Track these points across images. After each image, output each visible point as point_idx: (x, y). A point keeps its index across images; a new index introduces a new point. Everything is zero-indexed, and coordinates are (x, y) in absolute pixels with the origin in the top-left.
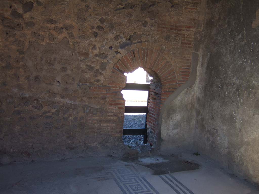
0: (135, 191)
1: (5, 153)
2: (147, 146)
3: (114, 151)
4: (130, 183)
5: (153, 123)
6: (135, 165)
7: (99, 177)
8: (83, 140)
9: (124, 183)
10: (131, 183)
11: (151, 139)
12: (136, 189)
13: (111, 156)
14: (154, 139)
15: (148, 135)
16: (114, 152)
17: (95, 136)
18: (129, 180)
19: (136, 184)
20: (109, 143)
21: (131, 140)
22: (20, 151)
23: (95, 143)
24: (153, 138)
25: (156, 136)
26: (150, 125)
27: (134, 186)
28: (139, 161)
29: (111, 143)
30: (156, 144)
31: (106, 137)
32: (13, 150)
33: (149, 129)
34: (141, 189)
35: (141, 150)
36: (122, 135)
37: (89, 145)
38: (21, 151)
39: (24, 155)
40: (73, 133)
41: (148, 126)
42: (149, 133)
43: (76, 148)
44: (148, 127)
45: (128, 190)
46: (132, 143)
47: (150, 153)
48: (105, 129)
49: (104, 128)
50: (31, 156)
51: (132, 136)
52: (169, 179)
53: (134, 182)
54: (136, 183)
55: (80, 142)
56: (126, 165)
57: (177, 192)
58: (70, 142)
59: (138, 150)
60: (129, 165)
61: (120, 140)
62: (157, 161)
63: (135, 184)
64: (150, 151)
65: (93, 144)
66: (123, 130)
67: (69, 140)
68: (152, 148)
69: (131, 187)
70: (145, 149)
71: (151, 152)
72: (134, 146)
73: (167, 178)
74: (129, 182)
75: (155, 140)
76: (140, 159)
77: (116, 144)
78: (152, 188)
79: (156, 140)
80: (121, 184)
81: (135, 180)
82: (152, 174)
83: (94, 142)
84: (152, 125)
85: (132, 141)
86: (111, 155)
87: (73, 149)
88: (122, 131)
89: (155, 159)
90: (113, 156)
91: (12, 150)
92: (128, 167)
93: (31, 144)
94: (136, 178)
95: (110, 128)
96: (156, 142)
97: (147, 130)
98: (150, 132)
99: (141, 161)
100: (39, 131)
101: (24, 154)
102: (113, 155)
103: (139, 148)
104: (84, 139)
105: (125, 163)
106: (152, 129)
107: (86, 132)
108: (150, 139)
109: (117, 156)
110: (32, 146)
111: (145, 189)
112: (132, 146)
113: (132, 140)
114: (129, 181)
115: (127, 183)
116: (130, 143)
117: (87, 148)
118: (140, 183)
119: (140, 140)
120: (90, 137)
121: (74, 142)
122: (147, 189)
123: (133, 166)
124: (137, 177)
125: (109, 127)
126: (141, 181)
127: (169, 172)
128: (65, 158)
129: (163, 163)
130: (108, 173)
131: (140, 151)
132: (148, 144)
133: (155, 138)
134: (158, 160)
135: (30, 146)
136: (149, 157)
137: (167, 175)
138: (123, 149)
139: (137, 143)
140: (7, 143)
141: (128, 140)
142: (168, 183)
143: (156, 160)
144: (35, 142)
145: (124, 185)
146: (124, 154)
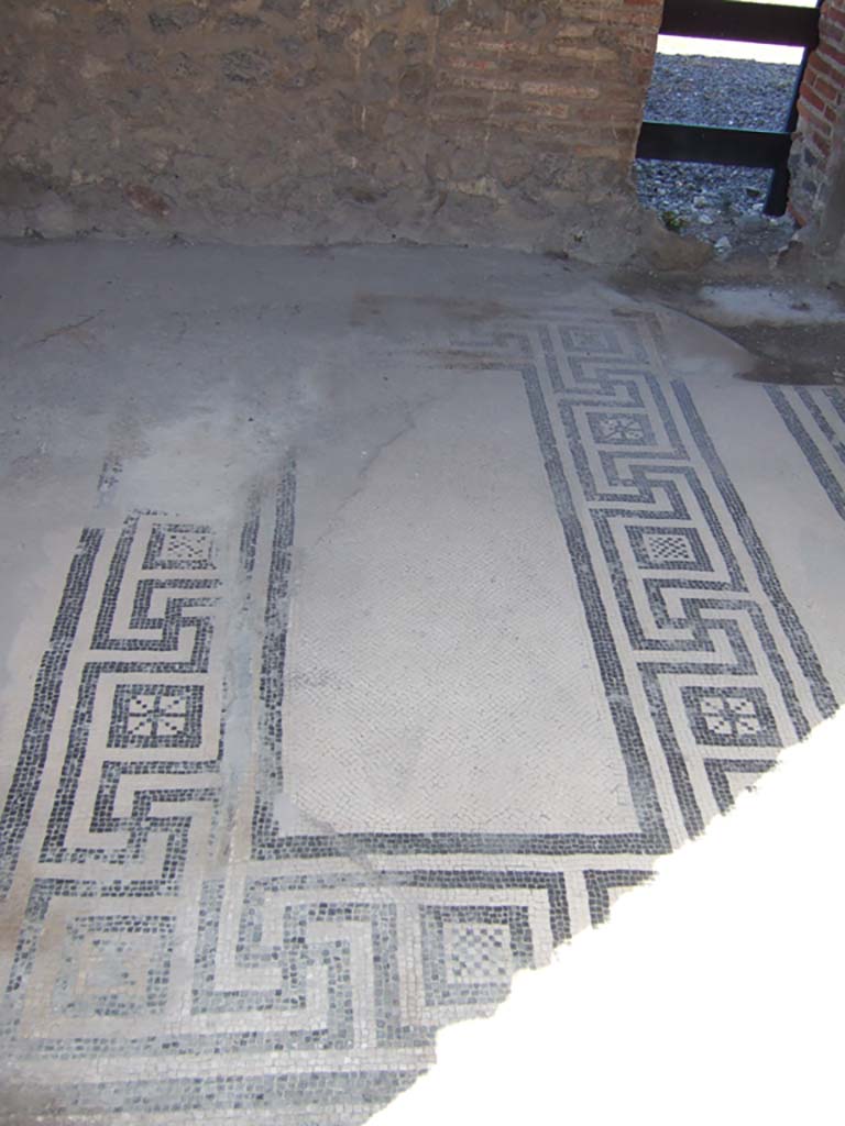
0: (603, 447)
1: (50, 188)
2: (775, 230)
3: (580, 234)
4: (597, 404)
5: (826, 105)
6: (666, 316)
7: (455, 348)
8: (423, 160)
9: (568, 397)
10: (604, 404)
11: (803, 192)
12: (618, 436)
13: (565, 257)
14: (817, 196)
15: (791, 170)
16: (580, 240)
17: (487, 145)
18: (598, 386)
19: (631, 411)
20: (558, 186)
21: (704, 191)
22: (117, 183)
23: (483, 182)
24: (811, 188)
25: (826, 178)
26: (811, 119)
27: (611, 422)
28: (700, 302)
29: (566, 189)
30: (818, 223)
31: (542, 156)
32: (85, 175)
33: (802, 140)
34: (641, 442)
35: (736, 243)
36: (634, 154)
37: (452, 186)
38: (120, 185)
39: (137, 205)
40: (369, 117)
41: (801, 123)
42: (797, 157)
43: (384, 195)
44: (799, 125)
45: (573, 433)
46: (701, 207)
47: (778, 266)
48: (538, 113)
49: (535, 108)
50: (165, 213)
51: (721, 170)
52: (817, 414)
53: (626, 398)
54: (629, 405)
55: (403, 166)
56: (616, 313)
57: (826, 487)
58: (354, 162)
59: (723, 242)
60: (637, 314)
61: (617, 178)
62: (800, 317)
63: (624, 410)
64: (776, 257)
65: (473, 185)
66: (639, 126)
67: (351, 155)
68: (792, 244)
69: (593, 421)
70: (757, 243)
71: (781, 262)
72: (705, 219)
73: (810, 404)
74: (597, 398)
75: (819, 204)
76: (707, 293)
77: (598, 196)
78: (705, 444)
79: (821, 204)
80: (551, 402)
81: (633, 390)
82: (736, 375)
83: (480, 177)
84: (820, 115)
85: (711, 193)
86: (565, 250)
87: (370, 198)
88: (634, 131)
89: (792, 303)
90: (575, 259)
91: (77, 176)
92: (625, 319)
93: (163, 156)
94: (640, 381)
95: (566, 107)
96: (821, 211)
97: (791, 142)
98: (803, 158)
99: (712, 304)
100: (199, 90)
101: (134, 203)
102: (571, 253)
103: (727, 235)
104: (427, 156)
105: (621, 300)
106: (816, 138)
107: (436, 117)
108: (797, 191)
109: (592, 260)
110: (171, 163)
111: (663, 443)
112: (696, 219)
113: (710, 189)
114: (598, 393)
115: (585, 397)
116: (692, 206)
117: (441, 204)
118: (651, 409)
119: (754, 195)
120: (458, 148)
121: (374, 166)
122: (673, 446)
123: (657, 323)
124: (649, 378)
125: (561, 105)
126: (660, 398)
127: (837, 380)
128: (331, 241)
129: (825, 327)
130: (512, 336)
131: (726, 249)
132: (786, 218)
133: (819, 190)
134: (804, 307)
135: (161, 166)
136: (763, 285)
137: (818, 394)
138: (629, 231)
139: (728, 204)
140: (55, 140)
141: (691, 189)
142: (799, 433)
143: (794, 307)
144: (181, 147)
145: (565, 406)
146: (633, 256)
